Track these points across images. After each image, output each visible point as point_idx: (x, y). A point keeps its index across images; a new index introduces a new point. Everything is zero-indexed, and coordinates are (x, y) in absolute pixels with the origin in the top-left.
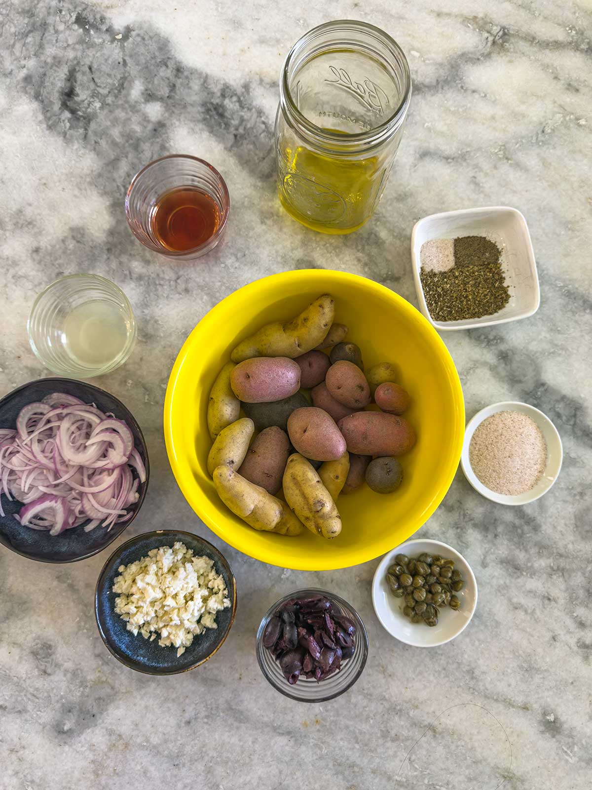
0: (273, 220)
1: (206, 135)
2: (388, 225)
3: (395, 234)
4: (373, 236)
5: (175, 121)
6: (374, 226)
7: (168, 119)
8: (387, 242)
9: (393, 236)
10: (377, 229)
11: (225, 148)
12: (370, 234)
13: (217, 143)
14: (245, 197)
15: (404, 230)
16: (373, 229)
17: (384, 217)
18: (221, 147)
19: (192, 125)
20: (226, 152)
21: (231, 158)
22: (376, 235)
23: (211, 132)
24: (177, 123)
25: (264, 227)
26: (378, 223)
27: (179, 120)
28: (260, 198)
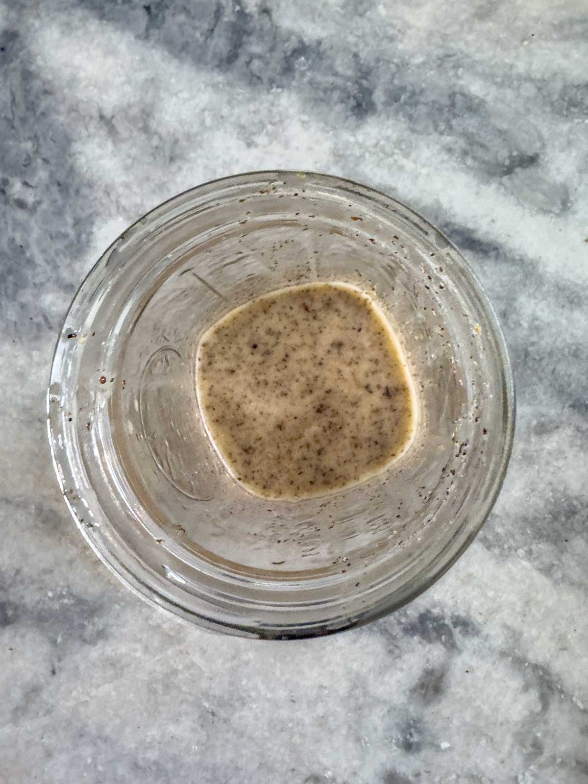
0: (267, 134)
1: (94, 25)
2: (479, 68)
3: (499, 80)
4: (458, 97)
5: (31, 20)
6: (454, 80)
7: (18, 20)
8: (489, 99)
9: (496, 83)
10: (462, 82)
11: (138, 37)
12: (452, 96)
13: (119, 33)
14: (203, 110)
15: (511, 66)
16: (455, 85)
17: (467, 56)
18: (129, 36)
19: (63, 17)
20: (140, 43)
21: (153, 51)
22: (463, 94)
23: (102, 17)
24: (37, 24)
25: (254, 151)
26: (460, 71)
27: (38, 16)
28: (229, 103)
